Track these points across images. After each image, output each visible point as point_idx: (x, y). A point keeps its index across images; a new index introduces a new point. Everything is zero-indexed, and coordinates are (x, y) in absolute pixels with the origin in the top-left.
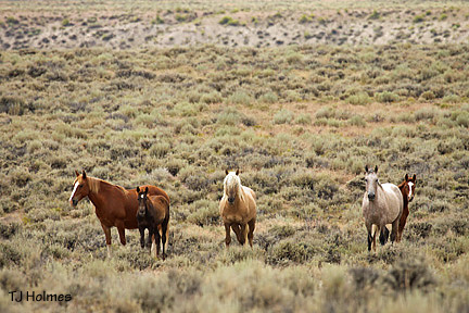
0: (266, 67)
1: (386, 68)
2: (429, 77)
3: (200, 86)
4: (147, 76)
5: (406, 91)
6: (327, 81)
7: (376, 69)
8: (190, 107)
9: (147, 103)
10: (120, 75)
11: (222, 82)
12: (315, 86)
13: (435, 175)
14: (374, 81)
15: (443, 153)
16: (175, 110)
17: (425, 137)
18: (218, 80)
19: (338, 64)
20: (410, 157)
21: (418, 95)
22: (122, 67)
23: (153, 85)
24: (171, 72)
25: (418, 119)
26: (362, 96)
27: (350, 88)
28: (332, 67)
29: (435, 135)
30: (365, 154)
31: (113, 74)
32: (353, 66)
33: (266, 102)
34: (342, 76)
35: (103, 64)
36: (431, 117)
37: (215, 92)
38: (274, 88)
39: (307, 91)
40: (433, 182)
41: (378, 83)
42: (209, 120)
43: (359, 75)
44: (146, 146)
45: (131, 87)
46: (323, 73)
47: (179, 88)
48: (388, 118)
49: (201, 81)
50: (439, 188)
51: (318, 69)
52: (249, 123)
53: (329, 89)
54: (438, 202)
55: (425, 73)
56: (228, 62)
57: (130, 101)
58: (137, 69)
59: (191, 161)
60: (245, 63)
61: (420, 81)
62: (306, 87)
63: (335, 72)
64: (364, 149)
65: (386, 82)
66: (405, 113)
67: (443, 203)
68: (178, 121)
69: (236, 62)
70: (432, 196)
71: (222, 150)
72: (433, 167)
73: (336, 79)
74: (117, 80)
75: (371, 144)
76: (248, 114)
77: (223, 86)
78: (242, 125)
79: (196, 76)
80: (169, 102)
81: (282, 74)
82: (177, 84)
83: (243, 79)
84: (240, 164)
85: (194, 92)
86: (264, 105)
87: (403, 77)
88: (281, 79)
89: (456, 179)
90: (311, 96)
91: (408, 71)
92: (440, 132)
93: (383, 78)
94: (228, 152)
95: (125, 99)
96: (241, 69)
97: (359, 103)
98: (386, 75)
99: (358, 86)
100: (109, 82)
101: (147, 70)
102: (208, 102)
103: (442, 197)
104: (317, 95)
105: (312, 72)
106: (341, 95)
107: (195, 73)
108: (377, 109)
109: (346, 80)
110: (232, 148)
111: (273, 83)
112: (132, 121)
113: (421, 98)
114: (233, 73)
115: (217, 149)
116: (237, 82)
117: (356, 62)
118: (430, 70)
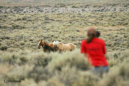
0: (83, 18)
1: (114, 18)
2: (124, 20)
3: (66, 22)
4: (52, 20)
5: (118, 23)
6: (98, 21)
7: (111, 18)
9: (53, 26)
10: (46, 20)
11: (72, 21)
12: (95, 22)
14: (110, 21)
15: (125, 37)
17: (121, 34)
18: (71, 21)
19: (101, 17)
21: (121, 24)
22: (46, 18)
23: (54, 22)
24: (59, 19)
25: (120, 30)
26: (107, 24)
27: (104, 22)
28: (100, 17)
29: (124, 33)
30: (106, 38)
31: (44, 19)
32: (105, 17)
33: (82, 26)
34: (102, 20)
35: (41, 17)
36: (124, 29)
37: (70, 24)
38: (85, 23)
39: (93, 23)
40: (122, 44)
41: (111, 21)
42: (68, 30)
43: (107, 19)
44: (52, 36)
45: (48, 23)
46: (97, 19)
47: (61, 23)
48: (113, 30)
49: (66, 21)
50: (123, 45)
51: (96, 18)
52: (78, 31)
53: (99, 23)
54: (123, 48)
55: (123, 19)
56: (73, 16)
57: (48, 26)
58: (50, 18)
59: (63, 39)
61: (122, 21)
62: (93, 22)
63: (100, 19)
64: (106, 36)
65: (113, 21)
66: (117, 28)
67: (124, 48)
68: (60, 31)
69: (75, 16)
70: (121, 47)
71: (71, 37)
72: (122, 40)
73: (101, 20)
74: (45, 21)
75: (108, 35)
76: (78, 29)
77: (72, 22)
78: (76, 31)
79: (65, 20)
80: (58, 26)
81: (87, 19)
82: (60, 22)
83: (77, 20)
84: (75, 40)
85: (64, 24)
86: (82, 27)
87: (118, 20)
88: (86, 20)
89: (128, 43)
90: (94, 24)
92: (125, 33)
93: (113, 20)
94: (72, 37)
95: (47, 25)
96: (76, 18)
97: (106, 26)
98: (113, 19)
99: (106, 22)
100: (43, 21)
101: (53, 19)
102: (68, 26)
103: (124, 47)
104: (96, 24)
105: (94, 19)
106: (102, 24)
107: (65, 19)
108: (111, 28)
109: (103, 20)
110: (73, 36)
111: (85, 22)
112: (49, 31)
113: (122, 25)
114: (74, 19)
115: (70, 37)
116: (75, 21)
117: (106, 16)
118: (125, 18)
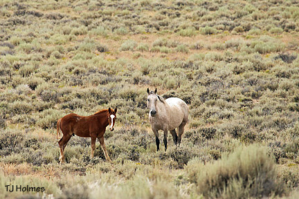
8: (62, 38)
13: (227, 90)
16: (50, 40)
20: (212, 76)
60: (110, 6)
91: (226, 12)
